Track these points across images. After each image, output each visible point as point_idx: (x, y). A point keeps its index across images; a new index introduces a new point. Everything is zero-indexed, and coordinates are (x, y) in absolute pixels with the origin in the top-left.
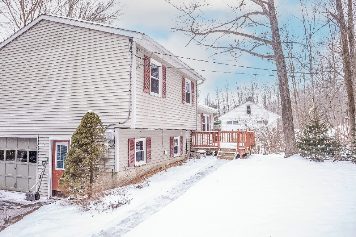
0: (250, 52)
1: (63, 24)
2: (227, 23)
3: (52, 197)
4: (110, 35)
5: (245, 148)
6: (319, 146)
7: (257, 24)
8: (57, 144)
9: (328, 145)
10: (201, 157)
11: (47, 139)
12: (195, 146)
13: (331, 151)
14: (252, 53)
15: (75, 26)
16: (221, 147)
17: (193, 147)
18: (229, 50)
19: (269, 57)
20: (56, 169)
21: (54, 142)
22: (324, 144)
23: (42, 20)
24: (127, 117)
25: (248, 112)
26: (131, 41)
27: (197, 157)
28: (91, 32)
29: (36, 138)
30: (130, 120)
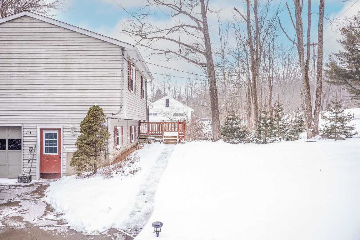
0: (184, 57)
1: (52, 24)
2: (165, 30)
3: (41, 179)
4: (103, 42)
5: (184, 135)
6: (235, 133)
7: (188, 33)
8: (45, 132)
9: (241, 132)
10: (153, 143)
11: (35, 128)
12: (142, 134)
13: (242, 138)
14: (186, 59)
15: (65, 28)
16: (164, 135)
17: (141, 135)
18: (165, 53)
19: (202, 64)
20: (44, 153)
21: (42, 130)
22: (238, 132)
23: (25, 16)
24: (119, 110)
25: (167, 105)
26: (123, 49)
27: (149, 143)
28: (82, 36)
29: (20, 127)
30: (121, 112)
